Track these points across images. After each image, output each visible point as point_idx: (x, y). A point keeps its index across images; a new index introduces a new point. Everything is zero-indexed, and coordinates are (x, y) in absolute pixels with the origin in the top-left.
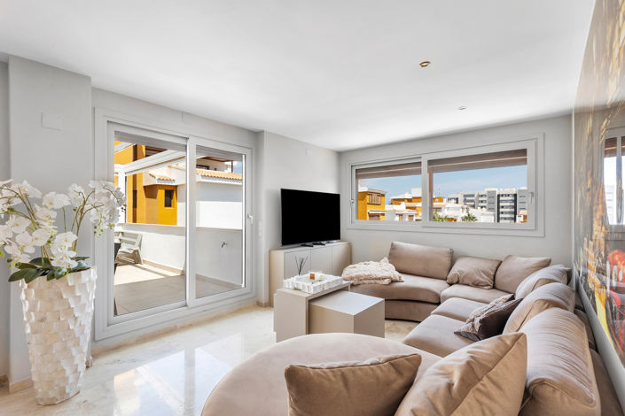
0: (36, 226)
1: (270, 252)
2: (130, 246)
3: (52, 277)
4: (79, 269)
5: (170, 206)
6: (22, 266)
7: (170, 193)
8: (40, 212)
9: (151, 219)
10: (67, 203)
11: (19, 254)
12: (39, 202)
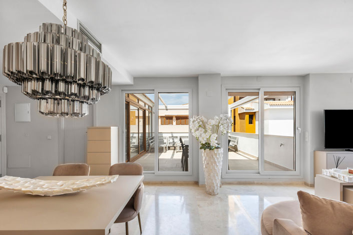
0: (206, 131)
1: (314, 151)
2: (233, 143)
3: (210, 149)
4: (217, 148)
5: (252, 123)
6: (203, 145)
7: (252, 116)
8: (207, 127)
9: (242, 130)
10: (214, 123)
11: (202, 140)
12: (207, 123)
